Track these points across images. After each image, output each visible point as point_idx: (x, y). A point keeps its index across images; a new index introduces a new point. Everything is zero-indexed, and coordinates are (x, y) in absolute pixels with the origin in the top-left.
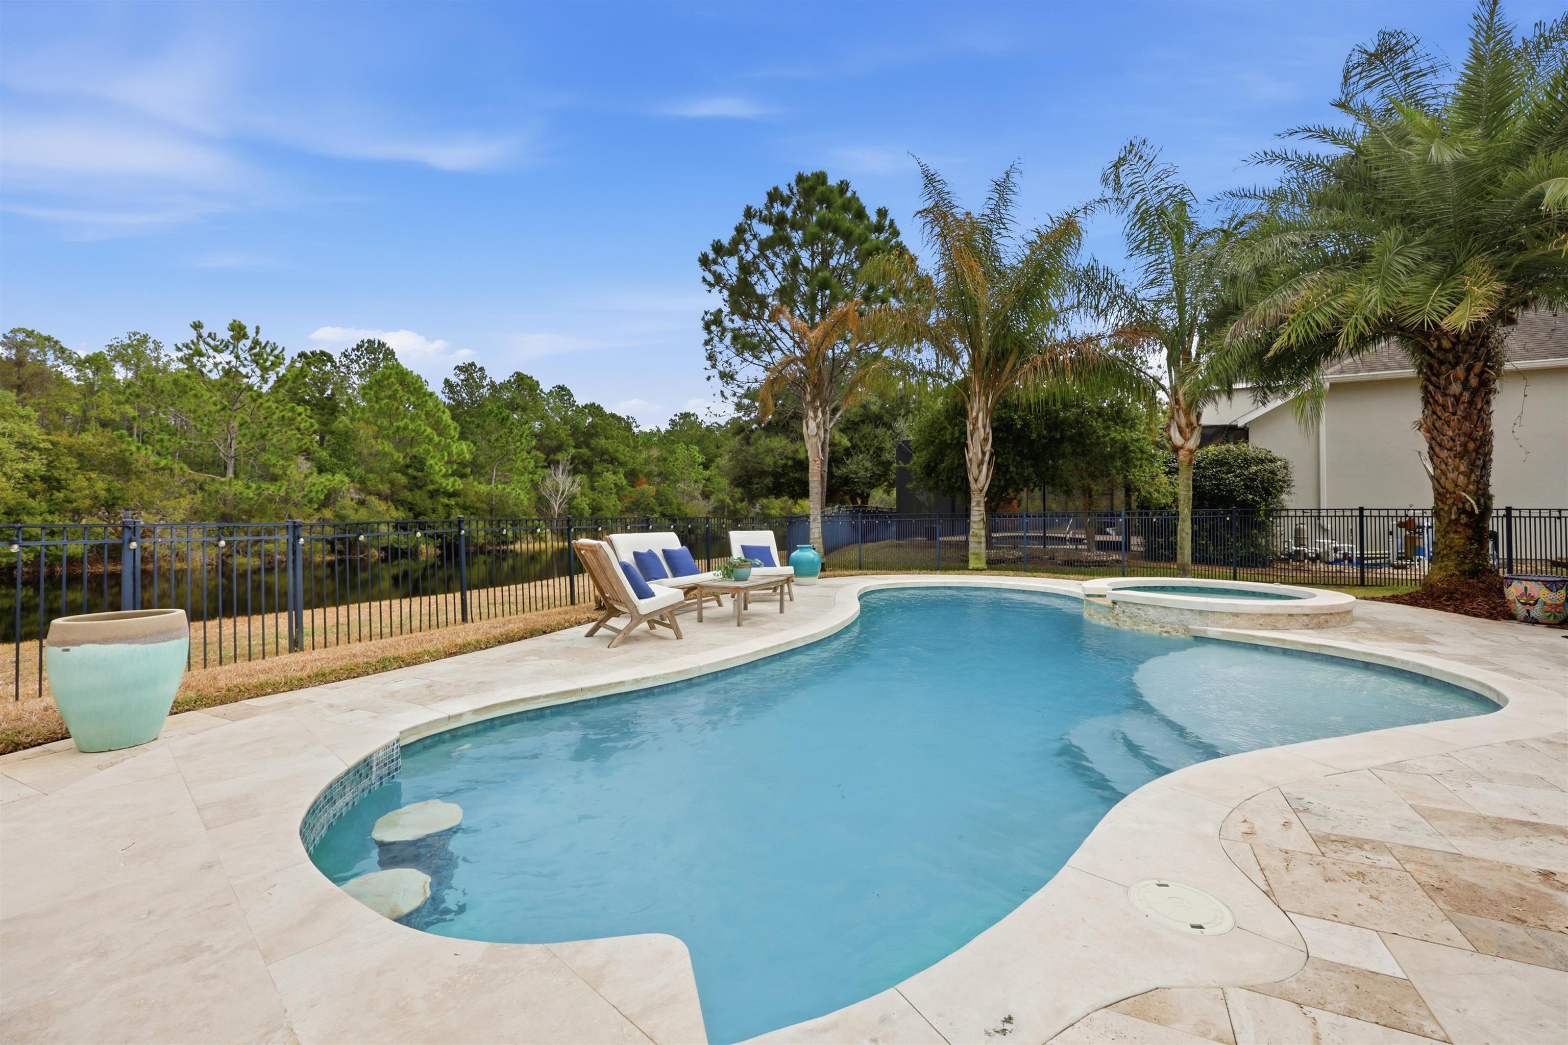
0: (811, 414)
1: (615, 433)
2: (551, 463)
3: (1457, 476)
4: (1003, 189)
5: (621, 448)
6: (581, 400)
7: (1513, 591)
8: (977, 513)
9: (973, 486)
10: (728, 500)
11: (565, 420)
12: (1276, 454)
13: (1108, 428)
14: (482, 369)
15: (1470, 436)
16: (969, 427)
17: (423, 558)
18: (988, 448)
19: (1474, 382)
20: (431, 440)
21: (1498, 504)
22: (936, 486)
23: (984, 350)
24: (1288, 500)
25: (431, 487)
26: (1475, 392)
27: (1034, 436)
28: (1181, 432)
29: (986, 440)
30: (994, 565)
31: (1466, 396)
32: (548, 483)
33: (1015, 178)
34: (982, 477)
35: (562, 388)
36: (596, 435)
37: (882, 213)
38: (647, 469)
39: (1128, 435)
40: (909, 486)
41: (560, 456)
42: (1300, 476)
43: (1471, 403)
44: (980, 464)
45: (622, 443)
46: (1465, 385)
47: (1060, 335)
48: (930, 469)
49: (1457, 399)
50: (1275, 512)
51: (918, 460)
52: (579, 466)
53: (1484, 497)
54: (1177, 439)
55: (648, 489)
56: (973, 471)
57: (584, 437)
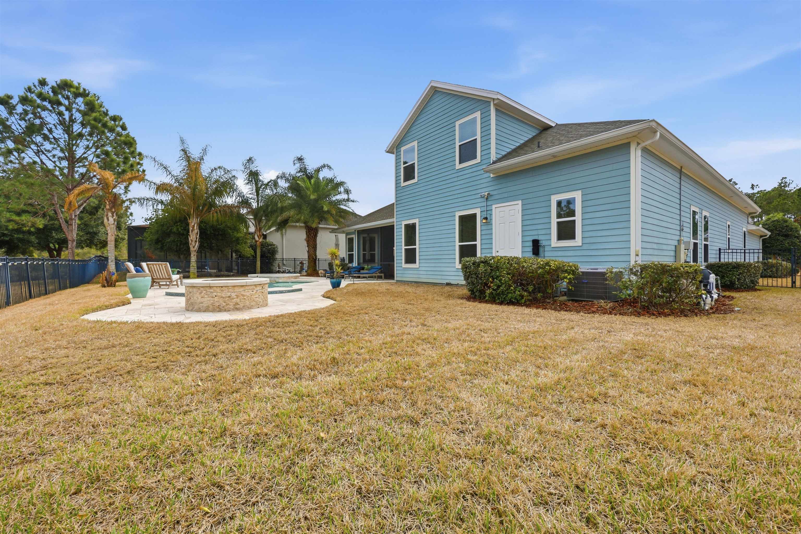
3: (312, 252)
4: (205, 151)
7: (320, 272)
8: (193, 258)
9: (192, 249)
12: (274, 243)
13: (233, 232)
16: (190, 229)
18: (198, 236)
21: (318, 258)
23: (200, 202)
24: (278, 256)
28: (258, 237)
29: (197, 233)
30: (199, 276)
33: (209, 148)
34: (196, 247)
42: (280, 250)
44: (196, 241)
50: (275, 259)
53: (316, 256)
54: (257, 239)
56: (192, 244)
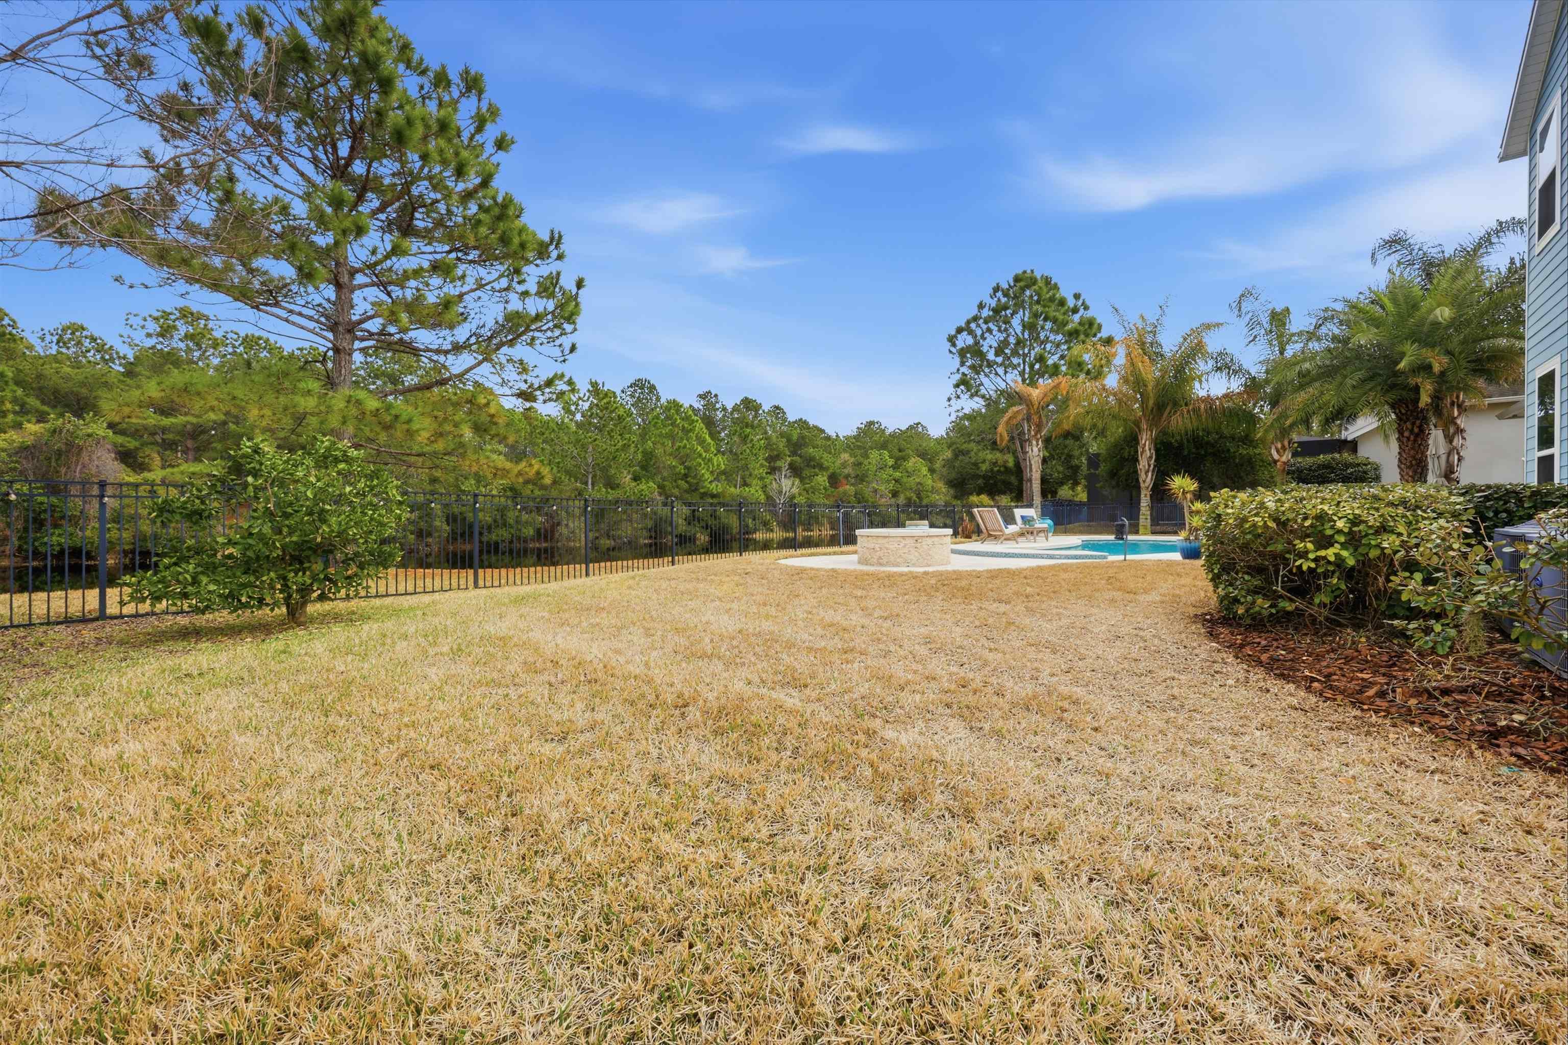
0: (1034, 442)
1: (819, 443)
2: (773, 470)
5: (825, 455)
6: (791, 417)
8: (1145, 501)
9: (1142, 485)
10: (914, 498)
11: (782, 435)
14: (716, 396)
15: (1414, 457)
16: (1140, 450)
17: (698, 543)
18: (1153, 461)
19: (1416, 430)
20: (700, 455)
22: (1118, 485)
23: (1151, 402)
25: (702, 491)
26: (1417, 435)
27: (1186, 453)
28: (1278, 451)
29: (1151, 457)
31: (1412, 438)
32: (774, 485)
34: (1148, 480)
35: (777, 408)
36: (805, 445)
37: (1077, 296)
38: (846, 471)
39: (1251, 451)
40: (1098, 485)
41: (778, 464)
43: (1415, 441)
44: (1147, 472)
45: (825, 450)
46: (1412, 431)
47: (1202, 393)
48: (1113, 474)
49: (1408, 439)
51: (1103, 469)
52: (795, 471)
54: (1276, 456)
55: (849, 489)
56: (1142, 476)
57: (796, 446)
